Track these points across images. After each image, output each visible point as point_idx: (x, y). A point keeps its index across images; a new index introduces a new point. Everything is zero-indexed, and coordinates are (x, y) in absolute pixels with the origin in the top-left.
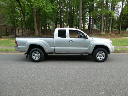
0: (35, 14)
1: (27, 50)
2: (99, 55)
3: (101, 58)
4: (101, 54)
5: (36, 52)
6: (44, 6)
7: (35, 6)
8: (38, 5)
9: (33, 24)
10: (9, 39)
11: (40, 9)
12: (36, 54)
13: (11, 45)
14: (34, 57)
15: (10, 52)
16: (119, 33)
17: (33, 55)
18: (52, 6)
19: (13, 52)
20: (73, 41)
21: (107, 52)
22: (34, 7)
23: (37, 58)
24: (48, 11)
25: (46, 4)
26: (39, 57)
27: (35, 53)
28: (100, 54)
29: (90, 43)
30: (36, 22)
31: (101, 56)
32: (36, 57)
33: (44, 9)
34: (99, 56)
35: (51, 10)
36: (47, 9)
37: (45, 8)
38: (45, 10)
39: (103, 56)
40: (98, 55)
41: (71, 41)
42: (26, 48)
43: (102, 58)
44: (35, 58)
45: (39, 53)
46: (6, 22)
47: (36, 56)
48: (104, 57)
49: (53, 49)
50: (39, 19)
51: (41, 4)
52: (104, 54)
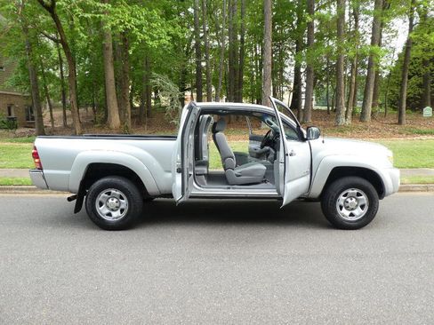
0: (110, 52)
1: (76, 185)
2: (346, 202)
3: (352, 215)
4: (354, 200)
5: (113, 191)
6: (140, 27)
7: (108, 26)
8: (121, 23)
9: (102, 90)
10: (16, 141)
11: (127, 37)
12: (110, 201)
13: (21, 164)
14: (102, 211)
15: (17, 189)
16: (400, 122)
17: (101, 204)
18: (170, 29)
19: (25, 189)
21: (375, 192)
22: (108, 29)
23: (114, 214)
24: (155, 44)
25: (150, 21)
26: (122, 211)
27: (109, 193)
28: (351, 197)
30: (113, 83)
31: (350, 206)
32: (113, 210)
33: (140, 36)
34: (347, 208)
35: (166, 40)
36: (153, 39)
37: (144, 34)
38: (144, 40)
39: (362, 207)
40: (342, 203)
43: (359, 213)
44: (109, 215)
45: (125, 197)
46: (8, 83)
47: (112, 206)
48: (366, 208)
50: (124, 72)
51: (129, 21)
52: (363, 199)
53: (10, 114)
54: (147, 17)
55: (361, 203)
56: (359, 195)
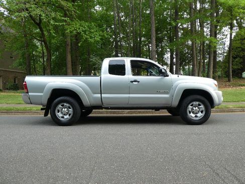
0: (69, 47)
1: (45, 101)
2: (192, 109)
3: (196, 116)
4: (197, 108)
5: (65, 104)
6: (85, 32)
7: (68, 31)
8: (75, 30)
9: (65, 69)
10: (17, 93)
11: (78, 36)
12: (63, 109)
13: (19, 102)
14: (60, 115)
16: (229, 81)
17: (58, 112)
18: (101, 32)
20: (138, 82)
21: (208, 104)
22: (68, 33)
23: (65, 117)
24: (92, 40)
25: (90, 29)
26: (69, 115)
27: (63, 105)
28: (195, 107)
29: (174, 85)
30: (70, 63)
31: (195, 112)
32: (64, 115)
33: (85, 36)
34: (193, 113)
35: (98, 38)
36: (91, 37)
37: (87, 35)
38: (87, 38)
39: (202, 112)
40: (190, 110)
41: (135, 81)
42: (44, 96)
43: (200, 115)
44: (63, 117)
45: (71, 108)
46: (15, 64)
47: (64, 112)
48: (204, 113)
49: (99, 98)
50: (76, 57)
51: (79, 29)
52: (202, 107)
53: (15, 82)
54: (88, 26)
55: (201, 110)
56: (199, 105)
